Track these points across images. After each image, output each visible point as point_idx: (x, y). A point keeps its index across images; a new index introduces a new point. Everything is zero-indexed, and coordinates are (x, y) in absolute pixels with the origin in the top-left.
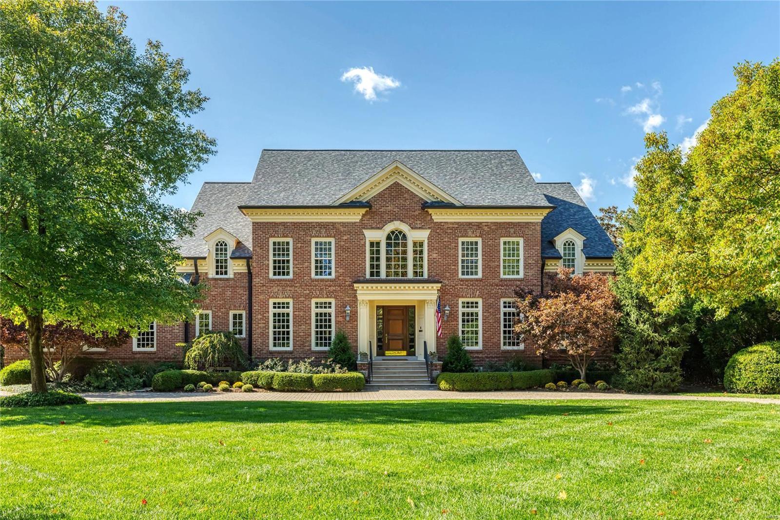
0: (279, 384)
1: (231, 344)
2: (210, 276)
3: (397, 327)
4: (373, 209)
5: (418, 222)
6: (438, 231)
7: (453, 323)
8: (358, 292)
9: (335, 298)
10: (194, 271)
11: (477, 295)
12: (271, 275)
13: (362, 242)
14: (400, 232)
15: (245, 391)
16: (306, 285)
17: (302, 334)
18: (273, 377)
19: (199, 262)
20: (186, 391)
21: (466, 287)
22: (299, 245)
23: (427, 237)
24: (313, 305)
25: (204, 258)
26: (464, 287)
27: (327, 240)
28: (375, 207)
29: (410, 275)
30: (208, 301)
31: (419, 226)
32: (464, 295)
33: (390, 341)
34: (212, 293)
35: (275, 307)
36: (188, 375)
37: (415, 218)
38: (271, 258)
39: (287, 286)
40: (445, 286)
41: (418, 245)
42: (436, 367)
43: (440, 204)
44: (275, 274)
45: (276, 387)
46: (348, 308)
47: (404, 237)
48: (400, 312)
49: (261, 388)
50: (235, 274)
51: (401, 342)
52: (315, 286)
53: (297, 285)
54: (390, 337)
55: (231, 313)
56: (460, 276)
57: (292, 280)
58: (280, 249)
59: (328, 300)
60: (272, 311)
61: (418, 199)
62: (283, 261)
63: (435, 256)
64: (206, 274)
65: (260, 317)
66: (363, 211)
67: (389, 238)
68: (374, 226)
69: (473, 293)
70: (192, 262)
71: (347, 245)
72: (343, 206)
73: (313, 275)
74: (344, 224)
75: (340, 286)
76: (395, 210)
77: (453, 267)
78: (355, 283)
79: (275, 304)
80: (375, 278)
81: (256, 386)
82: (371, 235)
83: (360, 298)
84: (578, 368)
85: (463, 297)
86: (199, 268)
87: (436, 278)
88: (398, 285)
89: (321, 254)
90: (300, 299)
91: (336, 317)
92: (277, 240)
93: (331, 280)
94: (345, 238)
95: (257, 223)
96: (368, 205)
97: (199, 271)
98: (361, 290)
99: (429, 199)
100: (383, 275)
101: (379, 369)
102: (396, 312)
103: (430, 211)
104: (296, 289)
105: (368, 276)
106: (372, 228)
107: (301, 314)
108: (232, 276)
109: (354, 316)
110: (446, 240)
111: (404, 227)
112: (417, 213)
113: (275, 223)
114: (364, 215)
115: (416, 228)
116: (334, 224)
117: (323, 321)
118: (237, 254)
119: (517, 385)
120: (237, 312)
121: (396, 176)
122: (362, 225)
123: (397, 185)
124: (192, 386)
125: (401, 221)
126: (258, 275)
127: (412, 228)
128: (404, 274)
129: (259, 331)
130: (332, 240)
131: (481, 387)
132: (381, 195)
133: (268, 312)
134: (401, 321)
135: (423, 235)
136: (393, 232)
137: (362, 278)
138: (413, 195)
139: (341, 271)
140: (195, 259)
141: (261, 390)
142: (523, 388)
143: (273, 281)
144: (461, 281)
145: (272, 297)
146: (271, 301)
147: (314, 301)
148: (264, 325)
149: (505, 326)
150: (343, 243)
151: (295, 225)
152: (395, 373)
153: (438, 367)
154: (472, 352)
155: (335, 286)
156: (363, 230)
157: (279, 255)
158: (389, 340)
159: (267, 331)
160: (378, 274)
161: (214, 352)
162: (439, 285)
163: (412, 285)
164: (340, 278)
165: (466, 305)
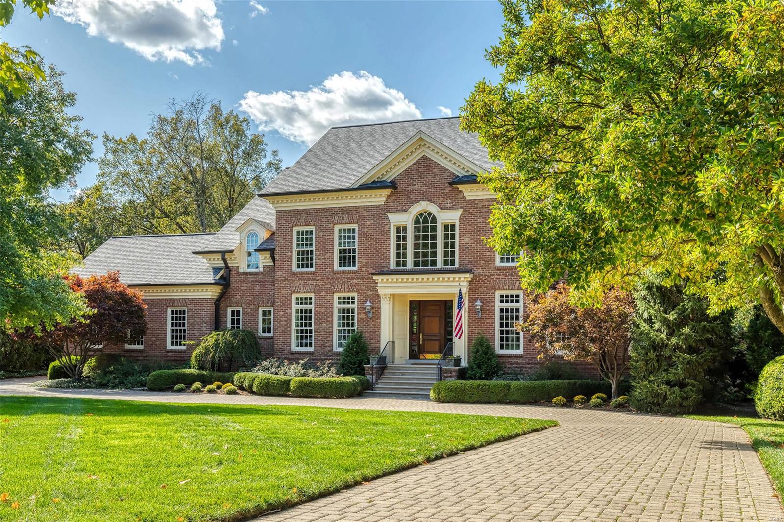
1: (235, 343)
2: (241, 270)
3: (434, 326)
4: (399, 189)
5: (449, 201)
6: (471, 210)
7: (488, 321)
8: (379, 285)
9: (358, 292)
10: (224, 265)
11: (516, 287)
12: (294, 268)
13: (387, 227)
14: (430, 214)
15: (228, 394)
16: (328, 278)
17: (323, 333)
19: (227, 256)
21: (504, 277)
22: (321, 234)
23: (458, 218)
24: (336, 300)
25: (232, 251)
26: (501, 277)
27: (351, 226)
28: (401, 186)
29: (440, 265)
30: (238, 297)
31: (449, 205)
32: (501, 287)
33: (426, 342)
34: (242, 288)
35: (297, 303)
36: (185, 375)
37: (444, 196)
38: (295, 249)
39: (309, 279)
40: (479, 276)
41: (449, 228)
42: (451, 373)
43: (470, 179)
44: (299, 267)
45: (255, 389)
46: (368, 303)
47: (434, 220)
49: (246, 390)
50: (264, 267)
52: (337, 279)
53: (318, 278)
54: (425, 338)
55: (261, 310)
56: (498, 263)
57: (313, 273)
58: (305, 239)
59: (351, 295)
60: (295, 307)
61: (449, 174)
62: (307, 252)
63: (467, 240)
64: (238, 267)
65: (282, 313)
66: (387, 192)
67: (417, 221)
68: (399, 208)
69: (512, 284)
70: (220, 256)
71: (370, 231)
72: (364, 187)
73: (336, 267)
74: (367, 208)
75: (362, 278)
76: (422, 188)
77: (489, 253)
78: (373, 274)
79: (297, 299)
80: (401, 270)
81: (241, 388)
82: (396, 219)
83: (381, 292)
85: (499, 289)
86: (228, 262)
87: (469, 267)
88: (425, 276)
89: (345, 243)
90: (322, 294)
91: (359, 314)
92: (301, 229)
93: (353, 272)
94: (368, 223)
95: (280, 211)
96: (393, 185)
97: (230, 265)
98: (381, 282)
99: (461, 173)
100: (410, 265)
101: (394, 373)
102: (433, 307)
103: (461, 187)
104: (318, 282)
105: (393, 266)
106: (398, 211)
107: (323, 310)
108: (261, 270)
109: (376, 313)
110: (481, 220)
111: (433, 208)
112: (447, 191)
113: (298, 211)
114: (389, 197)
115: (446, 208)
116: (357, 208)
117: (346, 316)
118: (264, 246)
120: (267, 309)
121: (423, 148)
122: (387, 208)
123: (425, 158)
124: (182, 386)
125: (430, 201)
126: (281, 268)
127: (441, 209)
128: (434, 263)
129: (281, 329)
130: (355, 226)
132: (407, 172)
133: (290, 308)
134: (438, 319)
135: (453, 216)
136: (421, 215)
137: (386, 269)
138: (443, 170)
139: (364, 261)
140: (223, 253)
141: (244, 392)
143: (295, 274)
144: (498, 270)
145: (294, 292)
146: (294, 296)
147: (336, 296)
148: (285, 323)
150: (366, 230)
151: (318, 211)
153: (453, 373)
154: (510, 357)
155: (357, 279)
156: (388, 214)
157: (302, 245)
158: (424, 340)
159: (289, 329)
160: (404, 265)
161: (215, 351)
162: (469, 276)
163: (441, 276)
164: (363, 269)
165: (504, 299)
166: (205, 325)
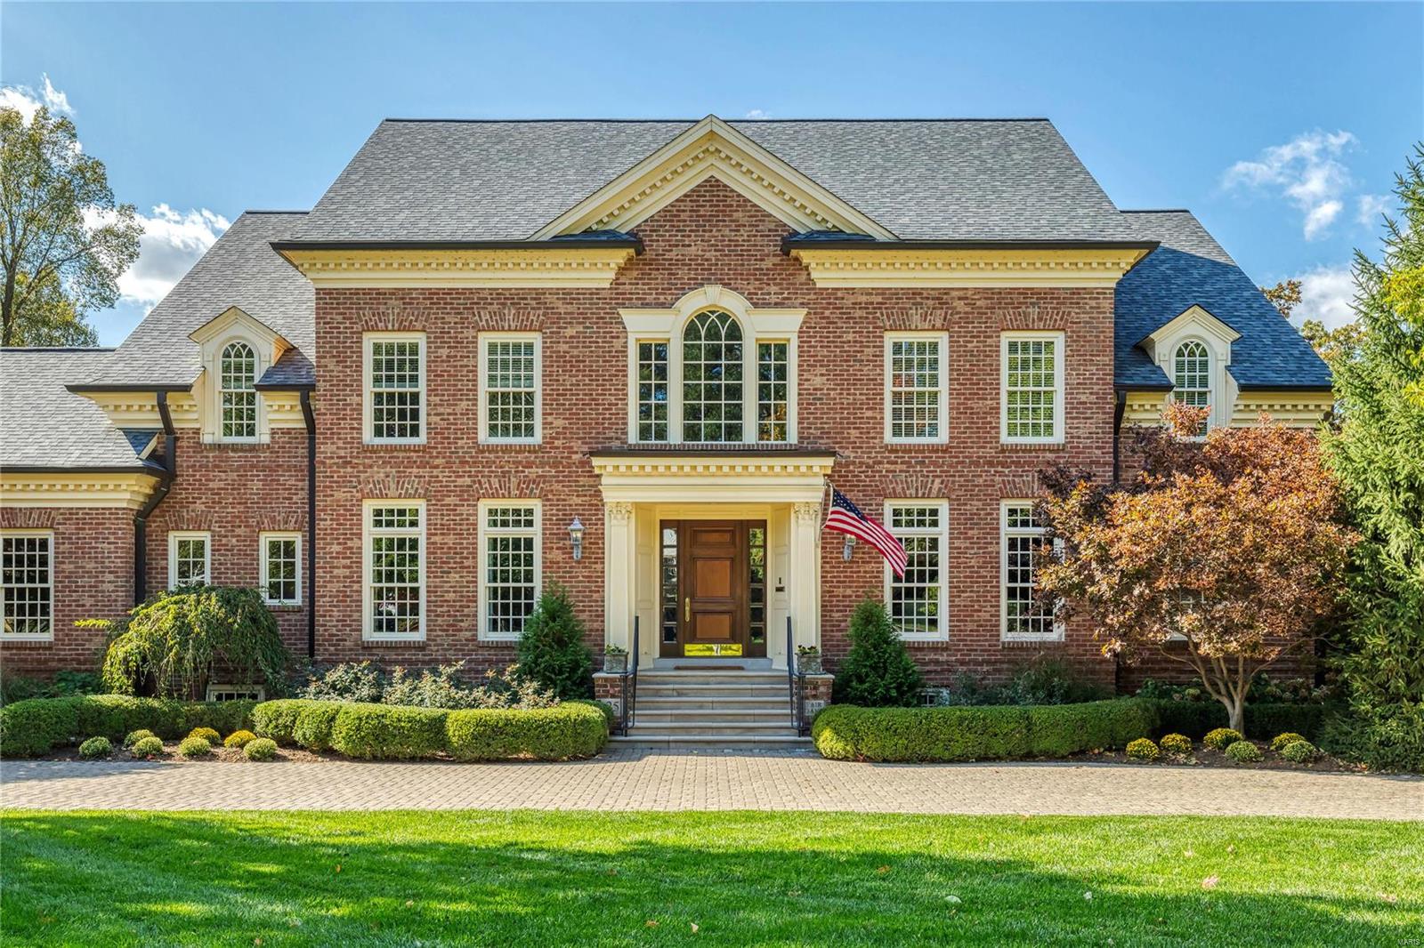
0: (348, 739)
1: (237, 622)
2: (207, 439)
3: (718, 580)
4: (649, 254)
5: (773, 289)
6: (827, 313)
7: (868, 568)
8: (604, 480)
9: (544, 497)
10: (161, 425)
11: (934, 491)
12: (368, 436)
13: (617, 344)
14: (724, 317)
15: (253, 759)
16: (463, 463)
17: (451, 596)
18: (333, 719)
19: (172, 399)
20: (84, 758)
21: (904, 467)
22: (444, 352)
23: (797, 329)
24: (483, 518)
25: (186, 389)
26: (899, 467)
27: (522, 338)
28: (654, 248)
29: (750, 436)
30: (199, 507)
31: (774, 299)
32: (899, 489)
33: (699, 617)
34: (211, 485)
35: (378, 523)
36: (99, 710)
37: (764, 277)
38: (368, 389)
39: (412, 464)
40: (847, 465)
41: (772, 352)
42: (815, 688)
43: (833, 237)
44: (378, 432)
45: (340, 746)
46: (577, 525)
47: (735, 332)
48: (727, 537)
49: (302, 748)
50: (273, 432)
51: (726, 619)
52: (489, 464)
53: (437, 462)
54: (699, 607)
55: (265, 539)
56: (889, 438)
57: (424, 449)
58: (395, 364)
59: (523, 504)
60: (369, 532)
61: (772, 226)
62: (402, 397)
63: (818, 381)
64: (197, 431)
65: (336, 548)
66: (620, 256)
67: (691, 332)
68: (650, 299)
69: (924, 485)
70: (150, 400)
71: (575, 352)
72: (563, 242)
73: (483, 436)
74: (568, 295)
75: (555, 465)
76: (708, 255)
77: (870, 413)
78: (593, 454)
79: (378, 513)
80: (653, 444)
81: (287, 742)
82: (641, 325)
83: (609, 496)
84: (1219, 693)
85: (895, 496)
86: (173, 416)
87: (823, 444)
88: (713, 462)
89: (505, 378)
90: (447, 501)
91: (545, 549)
92: (385, 338)
93: (532, 450)
94: (570, 332)
95: (329, 292)
96: (633, 241)
97: (175, 425)
98: (611, 475)
99: (801, 223)
100: (675, 436)
101: (657, 693)
102: (715, 537)
103: (806, 256)
104: (435, 472)
105: (633, 437)
106: (645, 305)
107: (450, 540)
108: (266, 439)
109: (594, 547)
110: (850, 337)
111: (732, 303)
112: (768, 263)
113: (379, 292)
114: (622, 270)
115: (767, 305)
116: (539, 294)
117: (511, 555)
118: (278, 378)
119: (1044, 744)
120: (281, 537)
121: (711, 160)
122: (619, 297)
123: (713, 185)
124: (102, 742)
125: (725, 285)
126: (332, 435)
127: (755, 305)
128: (734, 432)
129: (334, 587)
130: (536, 339)
131: (937, 751)
132: (670, 214)
133: (359, 536)
134: (728, 563)
135: (784, 324)
136: (702, 317)
137: (618, 443)
138: (760, 215)
139: (559, 423)
140: (162, 391)
141: (300, 754)
142: (1063, 752)
143: (373, 450)
144: (891, 451)
145: (371, 495)
146: (369, 506)
147: (484, 506)
148: (347, 572)
149: (1012, 577)
150: (565, 347)
151: (431, 294)
152: (701, 705)
153: (822, 689)
154: (919, 648)
155: (542, 465)
156: (621, 311)
157: (390, 379)
158: (694, 613)
159: (356, 587)
160: (662, 433)
161: (183, 645)
162: (829, 462)
163: (752, 462)
164: (557, 443)
165: (904, 518)
166: (111, 577)
